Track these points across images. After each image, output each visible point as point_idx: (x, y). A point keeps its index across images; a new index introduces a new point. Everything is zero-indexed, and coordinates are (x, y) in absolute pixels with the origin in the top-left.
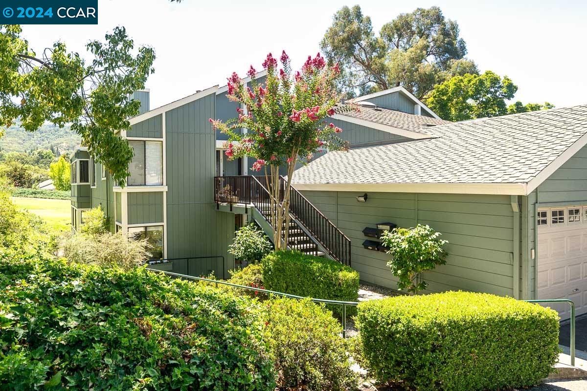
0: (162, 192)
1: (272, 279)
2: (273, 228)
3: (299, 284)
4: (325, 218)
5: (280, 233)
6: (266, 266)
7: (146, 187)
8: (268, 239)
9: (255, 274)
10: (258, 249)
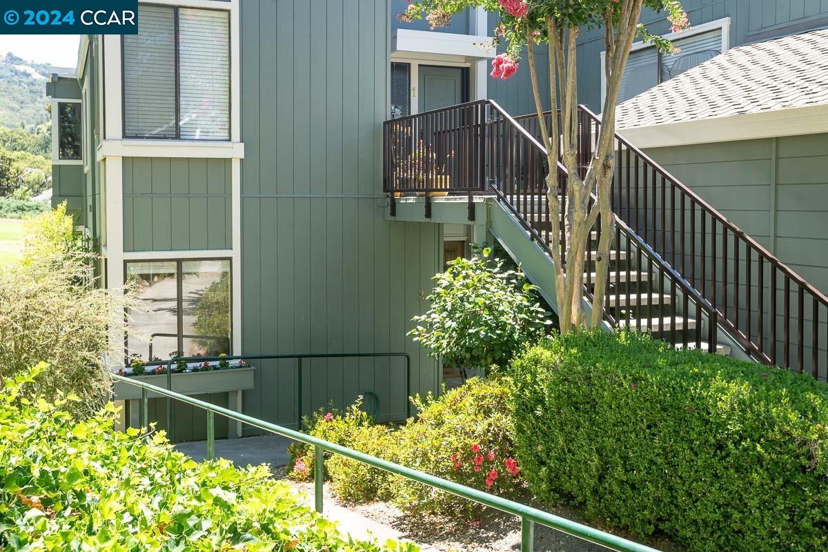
0: (227, 162)
1: (545, 434)
2: (554, 261)
3: (652, 462)
4: (733, 229)
5: (576, 281)
6: (525, 385)
7: (178, 143)
8: (536, 297)
9: (487, 413)
10: (503, 326)
